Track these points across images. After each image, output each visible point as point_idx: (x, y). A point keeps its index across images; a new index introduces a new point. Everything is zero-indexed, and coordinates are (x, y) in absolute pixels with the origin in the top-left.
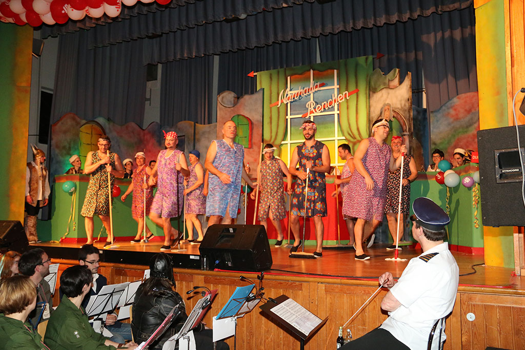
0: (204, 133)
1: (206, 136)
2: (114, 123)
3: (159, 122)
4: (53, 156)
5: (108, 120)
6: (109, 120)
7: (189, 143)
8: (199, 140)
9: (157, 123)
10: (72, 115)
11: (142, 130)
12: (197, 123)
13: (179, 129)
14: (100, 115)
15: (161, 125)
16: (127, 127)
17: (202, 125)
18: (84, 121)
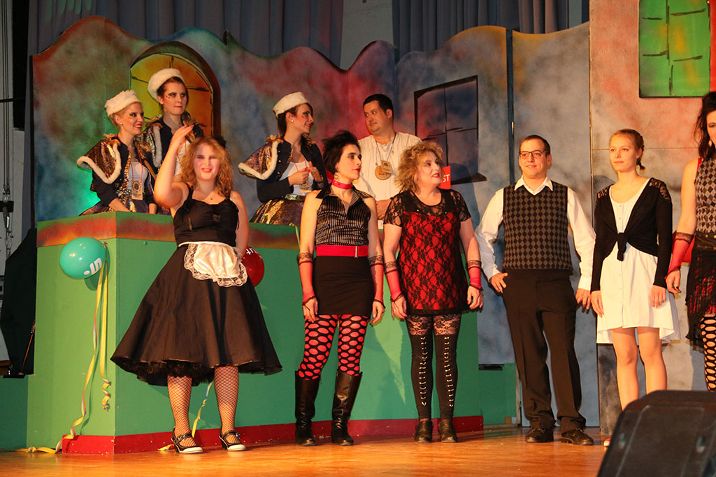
0: (542, 62)
1: (552, 71)
2: (244, 49)
3: (390, 41)
4: (41, 160)
5: (225, 42)
6: (226, 39)
7: (492, 102)
8: (525, 88)
9: (384, 44)
10: (100, 24)
11: (336, 73)
12: (519, 31)
13: (457, 58)
14: (197, 25)
15: (397, 52)
16: (288, 65)
17: (537, 37)
18: (142, 45)
